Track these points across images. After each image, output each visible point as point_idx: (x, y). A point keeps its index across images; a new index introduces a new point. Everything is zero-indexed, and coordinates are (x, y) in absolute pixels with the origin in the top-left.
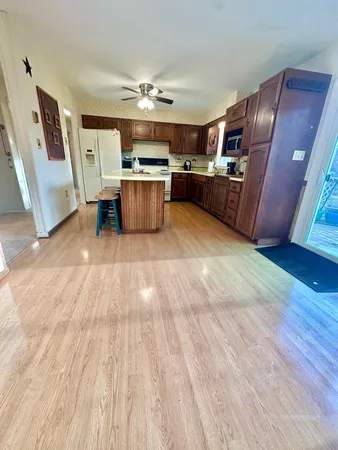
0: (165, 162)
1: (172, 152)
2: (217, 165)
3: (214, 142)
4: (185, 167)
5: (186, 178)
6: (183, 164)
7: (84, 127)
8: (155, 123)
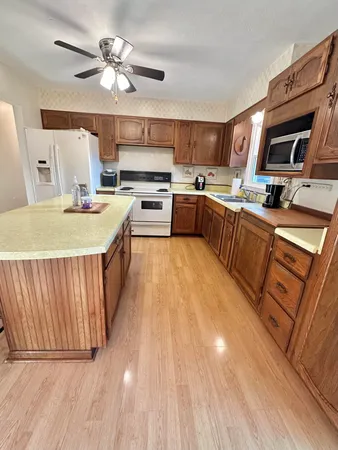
0: (166, 177)
1: (176, 162)
2: (247, 184)
3: (244, 147)
4: (197, 186)
5: (196, 203)
6: (193, 180)
7: (44, 128)
8: (150, 119)
